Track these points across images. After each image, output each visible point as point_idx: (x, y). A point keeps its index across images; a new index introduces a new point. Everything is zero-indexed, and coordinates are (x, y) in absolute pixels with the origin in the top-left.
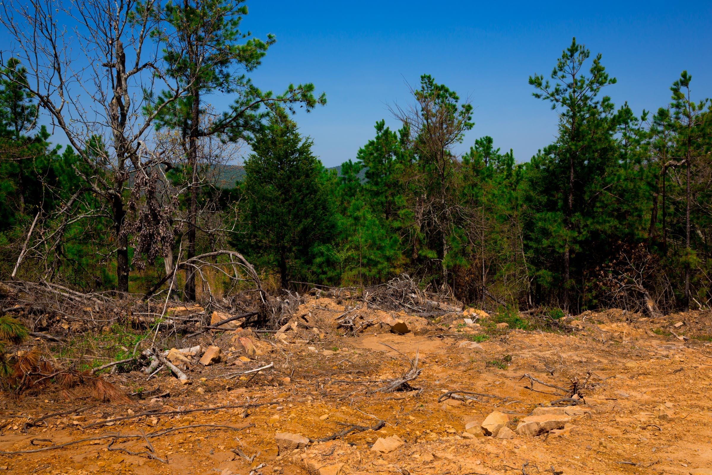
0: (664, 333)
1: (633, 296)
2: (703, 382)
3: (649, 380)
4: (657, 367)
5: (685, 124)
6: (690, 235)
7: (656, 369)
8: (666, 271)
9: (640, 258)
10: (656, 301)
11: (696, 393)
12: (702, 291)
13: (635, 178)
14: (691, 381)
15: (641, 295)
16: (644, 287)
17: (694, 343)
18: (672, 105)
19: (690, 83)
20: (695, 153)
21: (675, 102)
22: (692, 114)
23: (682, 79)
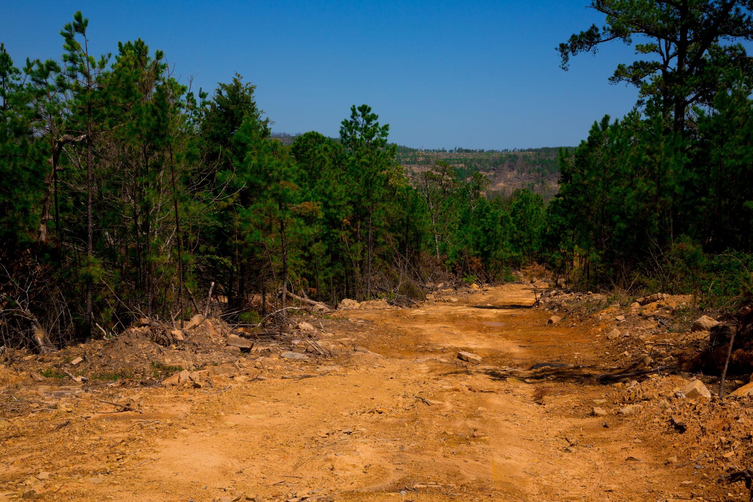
0: (57, 374)
1: (15, 325)
2: (92, 437)
3: (20, 444)
4: (36, 424)
5: (84, 85)
6: (93, 238)
7: (33, 427)
8: (61, 288)
9: (25, 270)
10: (48, 330)
11: (81, 454)
12: (107, 314)
13: (15, 155)
14: (77, 438)
15: (28, 324)
16: (32, 312)
17: (96, 384)
18: (65, 57)
19: (88, 30)
20: (97, 127)
21: (68, 53)
22: (92, 72)
23: (76, 22)
